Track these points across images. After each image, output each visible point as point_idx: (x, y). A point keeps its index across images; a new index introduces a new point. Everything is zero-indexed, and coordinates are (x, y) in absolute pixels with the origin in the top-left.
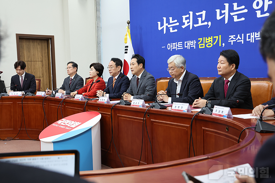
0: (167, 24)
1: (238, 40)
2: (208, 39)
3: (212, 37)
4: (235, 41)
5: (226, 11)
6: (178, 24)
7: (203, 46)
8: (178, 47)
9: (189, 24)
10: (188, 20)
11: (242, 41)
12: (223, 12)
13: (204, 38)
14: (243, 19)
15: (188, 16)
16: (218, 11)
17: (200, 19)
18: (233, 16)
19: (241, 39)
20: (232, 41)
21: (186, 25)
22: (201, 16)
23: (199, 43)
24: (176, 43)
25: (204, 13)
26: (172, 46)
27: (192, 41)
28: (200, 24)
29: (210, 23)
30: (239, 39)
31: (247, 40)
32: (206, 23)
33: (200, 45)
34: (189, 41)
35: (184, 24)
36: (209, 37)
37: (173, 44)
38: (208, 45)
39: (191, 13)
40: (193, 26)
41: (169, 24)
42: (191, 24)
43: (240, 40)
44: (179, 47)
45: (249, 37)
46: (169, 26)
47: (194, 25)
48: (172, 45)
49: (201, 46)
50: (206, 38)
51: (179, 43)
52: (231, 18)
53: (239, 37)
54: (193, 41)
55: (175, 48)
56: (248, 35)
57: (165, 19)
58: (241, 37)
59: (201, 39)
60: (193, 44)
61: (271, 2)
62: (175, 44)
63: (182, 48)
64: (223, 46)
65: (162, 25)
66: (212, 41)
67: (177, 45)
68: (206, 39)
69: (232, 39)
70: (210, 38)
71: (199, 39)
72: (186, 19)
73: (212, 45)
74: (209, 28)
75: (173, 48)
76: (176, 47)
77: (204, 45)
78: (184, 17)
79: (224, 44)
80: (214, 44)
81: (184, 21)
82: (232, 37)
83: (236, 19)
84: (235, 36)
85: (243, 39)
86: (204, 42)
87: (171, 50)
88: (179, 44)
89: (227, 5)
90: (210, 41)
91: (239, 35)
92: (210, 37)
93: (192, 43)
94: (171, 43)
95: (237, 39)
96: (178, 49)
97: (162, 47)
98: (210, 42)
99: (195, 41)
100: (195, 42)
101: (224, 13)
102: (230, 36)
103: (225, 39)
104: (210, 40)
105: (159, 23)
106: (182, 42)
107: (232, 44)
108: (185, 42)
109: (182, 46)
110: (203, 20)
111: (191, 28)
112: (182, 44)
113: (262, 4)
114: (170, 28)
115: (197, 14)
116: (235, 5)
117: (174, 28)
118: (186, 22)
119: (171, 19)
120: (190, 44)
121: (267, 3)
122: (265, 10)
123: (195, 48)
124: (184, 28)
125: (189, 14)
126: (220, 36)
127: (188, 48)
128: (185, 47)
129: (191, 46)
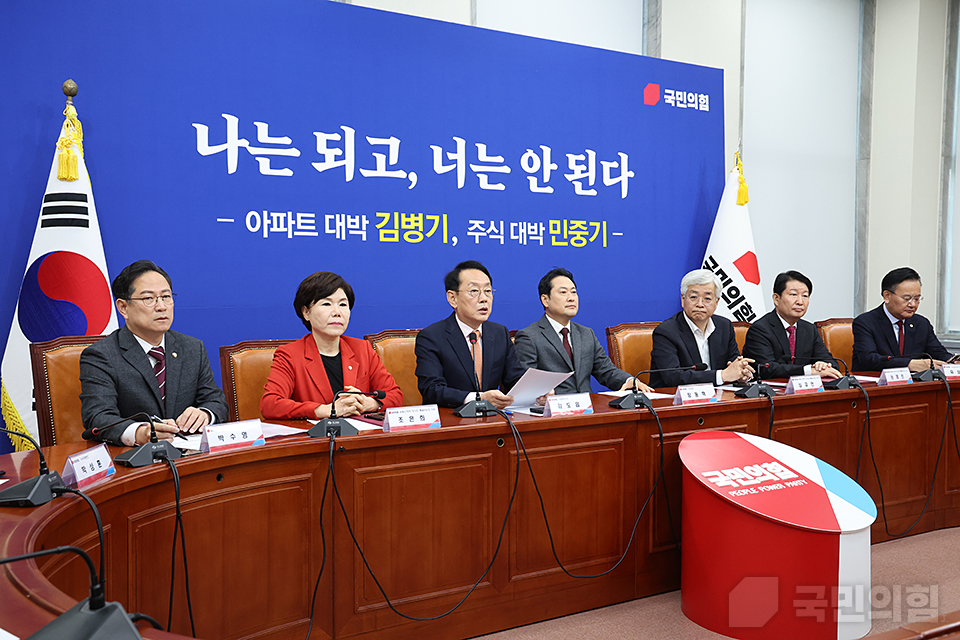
0: (244, 143)
1: (491, 233)
2: (408, 220)
3: (421, 215)
4: (485, 234)
5: (460, 156)
6: (295, 153)
7: (393, 236)
8: (295, 228)
9: (340, 163)
10: (339, 152)
11: (502, 238)
12: (451, 156)
13: (396, 214)
14: (501, 187)
15: (336, 137)
16: (437, 151)
17: (380, 158)
18: (478, 175)
19: (499, 234)
20: (477, 234)
21: (330, 163)
22: (385, 150)
23: (378, 226)
24: (290, 214)
25: (394, 143)
26: (267, 222)
27: (353, 217)
28: (381, 171)
29: (413, 177)
30: (493, 233)
31: (513, 237)
32: (401, 174)
33: (382, 232)
34: (343, 216)
35: (322, 159)
36: (412, 215)
37: (274, 215)
38: (409, 236)
39: (350, 133)
40: (357, 172)
41: (255, 143)
42: (349, 163)
45: (516, 231)
46: (253, 151)
47: (361, 170)
48: (270, 218)
49: (386, 235)
50: (403, 215)
51: (299, 215)
52: (471, 177)
53: (492, 227)
54: (357, 217)
55: (282, 229)
56: (513, 225)
57: (232, 122)
58: (497, 226)
59: (387, 216)
60: (357, 226)
61: (555, 167)
62: (282, 215)
63: (316, 234)
64: (454, 245)
65: (218, 136)
66: (420, 225)
67: (291, 222)
68: (404, 219)
69: (477, 230)
70: (417, 219)
71: (378, 215)
72: (330, 144)
73: (421, 237)
74: (410, 188)
75: (272, 230)
76: (286, 226)
77: (396, 233)
78: (322, 138)
79: (455, 239)
80: (429, 235)
81: (321, 148)
82: (477, 224)
83: (484, 183)
84: (483, 222)
85: (502, 233)
86: (397, 226)
87: (266, 235)
88: (302, 218)
89: (461, 143)
90: (417, 224)
91: (492, 223)
92: (417, 215)
93: (353, 223)
94: (265, 213)
95: (489, 231)
96: (296, 233)
97: (219, 220)
98: (417, 228)
99: (364, 217)
100: (365, 222)
101: (455, 161)
102: (471, 222)
103: (459, 227)
104: (417, 222)
105: (202, 131)
106: (313, 215)
107: (477, 241)
108: (328, 217)
109: (313, 228)
110: (391, 163)
111: (349, 176)
112: (313, 222)
113: (538, 163)
114: (257, 159)
115: (372, 141)
116: (482, 148)
117: (276, 162)
118: (330, 154)
119: (262, 129)
120: (345, 225)
121: (549, 167)
122: (546, 179)
123: (364, 238)
124: (320, 170)
125: (342, 134)
126: (445, 216)
127: (338, 236)
128: (328, 231)
129: (351, 232)
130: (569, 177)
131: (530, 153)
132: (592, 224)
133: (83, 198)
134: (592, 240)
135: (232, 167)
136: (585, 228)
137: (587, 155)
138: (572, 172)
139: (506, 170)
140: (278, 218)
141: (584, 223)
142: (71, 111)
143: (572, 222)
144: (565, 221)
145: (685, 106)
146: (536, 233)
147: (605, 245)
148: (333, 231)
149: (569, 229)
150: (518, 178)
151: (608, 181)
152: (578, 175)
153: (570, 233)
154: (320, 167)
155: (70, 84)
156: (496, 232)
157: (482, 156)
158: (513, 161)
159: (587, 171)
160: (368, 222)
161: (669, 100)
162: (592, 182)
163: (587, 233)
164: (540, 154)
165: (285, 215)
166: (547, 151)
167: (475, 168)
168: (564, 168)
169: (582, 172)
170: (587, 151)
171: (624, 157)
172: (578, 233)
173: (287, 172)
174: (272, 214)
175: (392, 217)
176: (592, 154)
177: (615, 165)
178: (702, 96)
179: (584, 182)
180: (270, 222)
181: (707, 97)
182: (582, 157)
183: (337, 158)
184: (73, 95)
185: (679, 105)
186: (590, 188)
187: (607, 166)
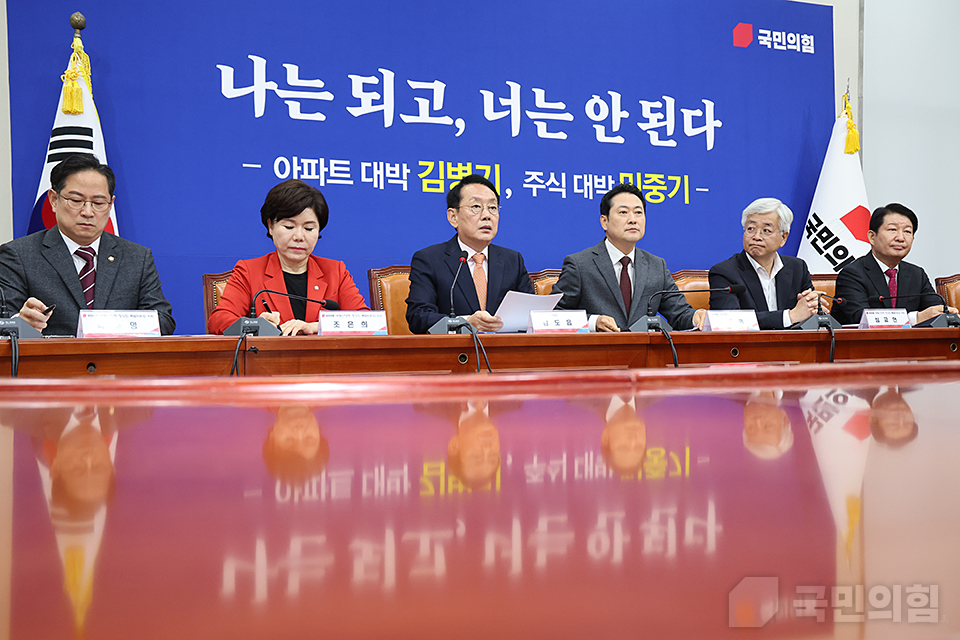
0: (273, 86)
1: (550, 186)
2: (455, 169)
3: (469, 165)
4: (544, 187)
5: (514, 101)
6: (328, 96)
7: (438, 186)
8: (327, 175)
9: (377, 108)
10: (376, 96)
11: (564, 191)
12: (504, 102)
13: (441, 163)
14: (562, 136)
15: (374, 80)
16: (488, 97)
17: (423, 103)
18: (535, 123)
19: (560, 186)
20: (535, 187)
21: (366, 108)
22: (428, 94)
23: (421, 176)
24: (322, 160)
25: (438, 88)
26: (296, 168)
27: (393, 165)
28: (424, 117)
29: (460, 124)
30: (553, 185)
31: (576, 190)
32: (447, 120)
33: (425, 182)
34: (381, 164)
35: (358, 103)
36: (460, 165)
37: (305, 162)
39: (389, 76)
40: (396, 118)
41: (284, 86)
42: (388, 108)
43: (555, 186)
44: (332, 174)
45: (581, 184)
46: (282, 94)
47: (401, 115)
48: (300, 164)
49: (429, 186)
50: (449, 164)
51: (332, 162)
52: (527, 125)
53: (552, 179)
54: (397, 165)
55: (314, 176)
56: (576, 177)
57: (260, 64)
58: (558, 179)
59: (431, 165)
60: (397, 175)
61: (626, 114)
62: (314, 162)
63: (351, 182)
64: (508, 197)
65: (244, 78)
67: (323, 169)
68: (450, 169)
69: (534, 182)
70: (465, 168)
71: (421, 163)
72: (367, 88)
74: (457, 135)
76: (318, 173)
77: (441, 183)
78: (357, 82)
79: (509, 192)
81: (357, 91)
82: (534, 175)
83: (542, 131)
84: (541, 174)
85: (564, 185)
86: (442, 176)
88: (336, 165)
89: (515, 88)
91: (552, 174)
92: (464, 165)
93: (394, 172)
94: (295, 159)
95: (548, 184)
96: (329, 181)
97: (244, 165)
99: (405, 166)
100: (406, 171)
101: (509, 108)
102: (527, 173)
103: (513, 178)
105: (227, 73)
106: (348, 163)
107: (535, 194)
108: (364, 165)
109: (348, 176)
110: (435, 109)
111: (388, 122)
112: (348, 169)
113: (606, 111)
114: (286, 102)
115: (414, 85)
116: (540, 94)
117: (307, 106)
118: (367, 98)
119: (292, 71)
120: (383, 174)
121: (619, 115)
122: (616, 127)
123: (405, 188)
124: (356, 115)
125: (381, 77)
126: (497, 167)
127: (376, 185)
128: (364, 179)
129: (390, 181)
130: (643, 126)
131: (596, 99)
132: (670, 178)
133: (88, 132)
134: (671, 195)
135: (259, 111)
136: (663, 183)
137: (664, 103)
138: (647, 121)
139: (568, 117)
140: (309, 164)
141: (662, 176)
142: (78, 43)
143: (647, 176)
144: (639, 175)
145: (784, 48)
146: (603, 186)
147: (687, 202)
148: (370, 180)
149: (643, 183)
150: (581, 128)
151: (690, 131)
152: (654, 124)
153: (645, 187)
154: (355, 112)
155: (78, 17)
156: (557, 185)
157: (540, 102)
158: (577, 108)
159: (665, 119)
160: (409, 171)
161: (764, 41)
162: (670, 132)
163: (665, 188)
164: (609, 101)
165: (316, 161)
166: (616, 97)
167: (531, 115)
168: (637, 115)
169: (659, 120)
170: (664, 97)
171: (709, 105)
172: (655, 188)
173: (319, 117)
174: (302, 160)
175: (436, 167)
176: (670, 102)
177: (698, 113)
178: (805, 37)
179: (662, 132)
180: (300, 168)
181: (812, 37)
182: (658, 105)
183: (374, 103)
184: (81, 28)
185: (776, 46)
186: (668, 138)
187: (688, 115)
